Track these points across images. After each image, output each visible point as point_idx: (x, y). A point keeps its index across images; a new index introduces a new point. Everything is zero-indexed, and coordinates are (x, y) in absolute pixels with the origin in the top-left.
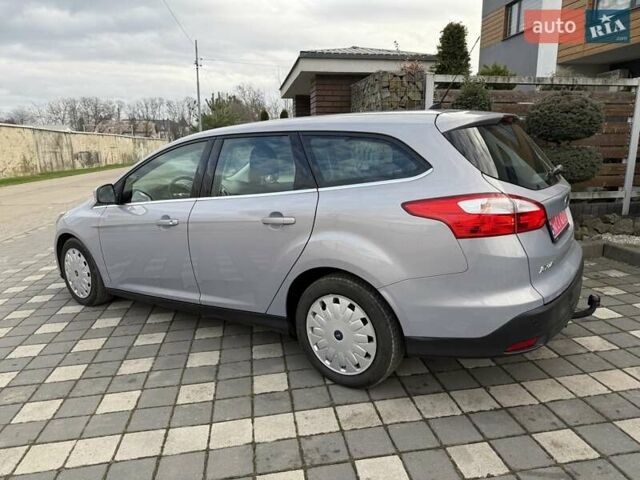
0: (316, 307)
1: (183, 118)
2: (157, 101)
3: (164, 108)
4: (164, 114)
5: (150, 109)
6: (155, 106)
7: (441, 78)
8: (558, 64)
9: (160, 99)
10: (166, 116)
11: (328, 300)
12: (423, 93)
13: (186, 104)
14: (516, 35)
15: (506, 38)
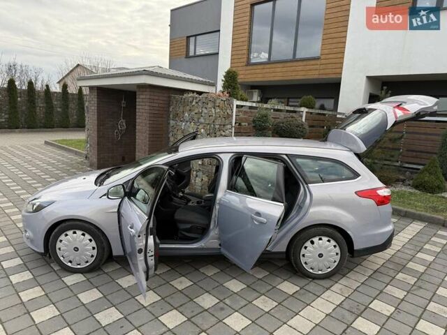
0: (308, 244)
7: (239, 102)
11: (316, 239)
12: (232, 110)
14: (195, 56)
15: (187, 56)
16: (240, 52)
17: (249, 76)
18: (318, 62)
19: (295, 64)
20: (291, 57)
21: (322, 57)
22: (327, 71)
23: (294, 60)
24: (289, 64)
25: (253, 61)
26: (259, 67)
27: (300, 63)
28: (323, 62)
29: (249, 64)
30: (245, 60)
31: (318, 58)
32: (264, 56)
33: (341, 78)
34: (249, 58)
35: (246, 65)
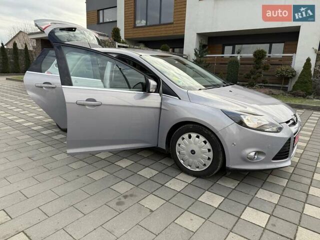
8: (125, 39)
14: (104, 23)
15: (98, 23)
16: (130, 20)
17: (135, 35)
18: (172, 26)
19: (160, 27)
20: (158, 23)
21: (174, 23)
22: (177, 31)
23: (160, 25)
24: (157, 27)
25: (137, 25)
26: (140, 29)
27: (163, 26)
28: (175, 25)
29: (135, 27)
30: (133, 25)
31: (172, 23)
32: (143, 23)
33: (184, 35)
34: (135, 24)
35: (134, 28)
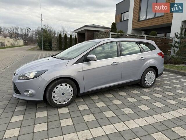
1: (25, 34)
2: (17, 28)
3: (19, 30)
4: (19, 32)
5: (14, 30)
6: (16, 29)
7: (112, 33)
8: (132, 29)
9: (18, 27)
10: (20, 33)
12: (109, 36)
13: (27, 29)
15: (121, 21)
16: (136, 17)
20: (154, 17)
22: (167, 21)
24: (152, 20)
26: (142, 22)
27: (157, 19)
31: (163, 16)
32: (144, 18)
33: (172, 23)
34: (139, 19)
35: (138, 22)
